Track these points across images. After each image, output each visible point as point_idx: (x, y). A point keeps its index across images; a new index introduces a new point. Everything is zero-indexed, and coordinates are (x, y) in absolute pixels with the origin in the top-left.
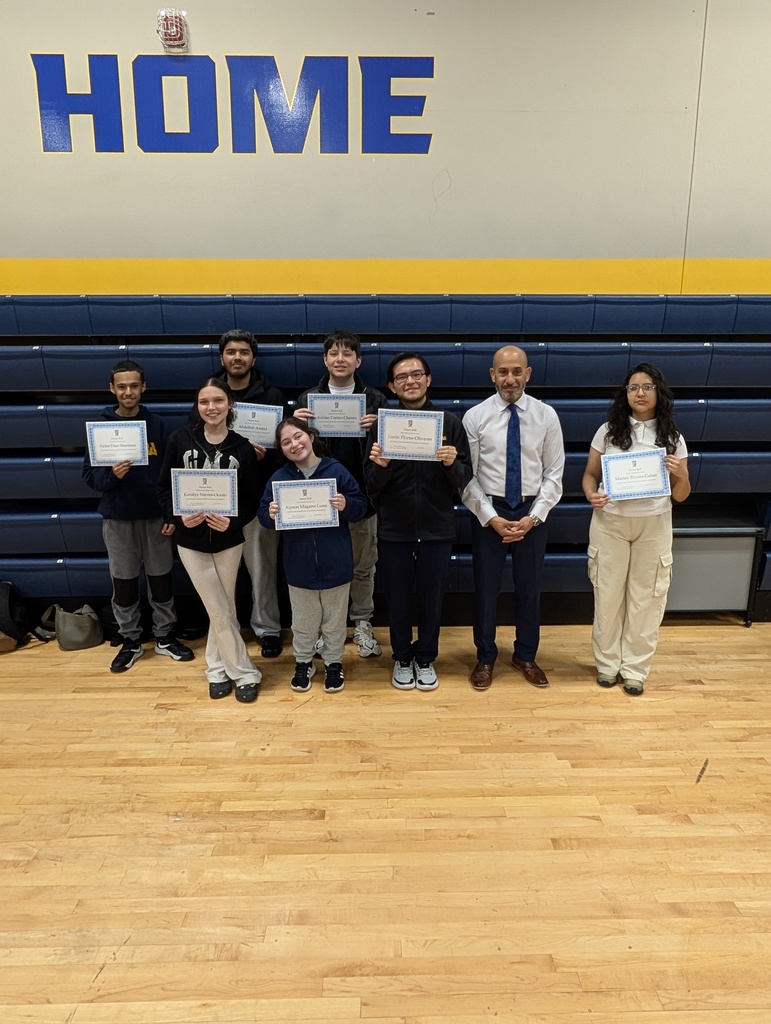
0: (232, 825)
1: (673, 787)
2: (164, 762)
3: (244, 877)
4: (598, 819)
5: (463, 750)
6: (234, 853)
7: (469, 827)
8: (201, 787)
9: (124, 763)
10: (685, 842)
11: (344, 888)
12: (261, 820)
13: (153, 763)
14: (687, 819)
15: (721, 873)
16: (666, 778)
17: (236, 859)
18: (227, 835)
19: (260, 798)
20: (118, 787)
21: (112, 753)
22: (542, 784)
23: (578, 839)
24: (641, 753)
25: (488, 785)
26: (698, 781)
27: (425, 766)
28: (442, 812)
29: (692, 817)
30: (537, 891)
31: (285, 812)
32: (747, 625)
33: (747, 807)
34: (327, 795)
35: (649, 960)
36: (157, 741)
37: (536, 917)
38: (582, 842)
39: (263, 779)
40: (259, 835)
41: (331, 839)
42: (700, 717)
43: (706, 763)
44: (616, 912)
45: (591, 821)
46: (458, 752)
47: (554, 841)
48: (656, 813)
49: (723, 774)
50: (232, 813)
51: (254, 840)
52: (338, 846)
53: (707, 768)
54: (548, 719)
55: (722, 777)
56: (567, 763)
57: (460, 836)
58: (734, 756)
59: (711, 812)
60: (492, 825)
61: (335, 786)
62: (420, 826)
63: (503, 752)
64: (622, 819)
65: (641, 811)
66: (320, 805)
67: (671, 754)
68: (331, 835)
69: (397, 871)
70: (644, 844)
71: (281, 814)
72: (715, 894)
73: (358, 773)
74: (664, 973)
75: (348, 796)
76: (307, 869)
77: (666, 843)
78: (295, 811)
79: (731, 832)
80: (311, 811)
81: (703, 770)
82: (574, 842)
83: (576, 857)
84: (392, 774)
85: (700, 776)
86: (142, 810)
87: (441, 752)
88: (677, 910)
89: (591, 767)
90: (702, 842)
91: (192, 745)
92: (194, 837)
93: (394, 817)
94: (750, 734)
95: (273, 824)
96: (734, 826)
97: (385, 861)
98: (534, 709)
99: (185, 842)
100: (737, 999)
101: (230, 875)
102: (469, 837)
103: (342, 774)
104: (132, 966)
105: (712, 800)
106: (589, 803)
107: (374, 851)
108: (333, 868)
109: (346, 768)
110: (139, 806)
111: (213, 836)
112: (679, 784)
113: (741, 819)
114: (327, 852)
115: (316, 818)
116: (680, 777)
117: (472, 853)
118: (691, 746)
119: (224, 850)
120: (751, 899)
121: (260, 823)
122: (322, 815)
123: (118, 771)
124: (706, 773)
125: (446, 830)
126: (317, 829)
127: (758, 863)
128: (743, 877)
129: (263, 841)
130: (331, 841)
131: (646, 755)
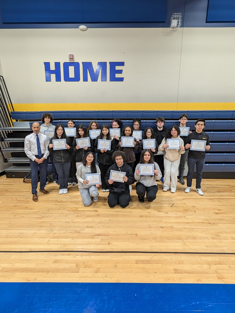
2: (67, 202)
3: (81, 221)
4: (150, 213)
6: (79, 217)
7: (125, 213)
8: (74, 206)
9: (59, 202)
10: (166, 217)
11: (100, 223)
12: (85, 212)
13: (65, 202)
14: (167, 213)
15: (172, 222)
16: (164, 206)
17: (80, 218)
18: (78, 214)
20: (58, 206)
21: (57, 200)
23: (145, 216)
35: (155, 235)
36: (66, 198)
38: (146, 216)
40: (84, 214)
47: (141, 216)
50: (80, 210)
51: (84, 215)
57: (123, 215)
59: (172, 212)
60: (129, 213)
62: (115, 213)
64: (154, 213)
65: (158, 212)
67: (167, 202)
69: (110, 220)
70: (158, 217)
72: (170, 225)
74: (157, 237)
77: (162, 217)
83: (145, 219)
86: (63, 210)
88: (162, 227)
90: (169, 217)
91: (72, 199)
92: (72, 214)
95: (87, 212)
96: (176, 214)
97: (108, 219)
100: (170, 241)
101: (78, 220)
105: (173, 210)
107: (106, 217)
108: (98, 219)
110: (62, 209)
111: (76, 214)
113: (178, 213)
119: (78, 216)
120: (176, 226)
122: (97, 211)
123: (58, 203)
127: (180, 220)
128: (176, 223)
129: (85, 215)
130: (98, 215)
131: (162, 202)
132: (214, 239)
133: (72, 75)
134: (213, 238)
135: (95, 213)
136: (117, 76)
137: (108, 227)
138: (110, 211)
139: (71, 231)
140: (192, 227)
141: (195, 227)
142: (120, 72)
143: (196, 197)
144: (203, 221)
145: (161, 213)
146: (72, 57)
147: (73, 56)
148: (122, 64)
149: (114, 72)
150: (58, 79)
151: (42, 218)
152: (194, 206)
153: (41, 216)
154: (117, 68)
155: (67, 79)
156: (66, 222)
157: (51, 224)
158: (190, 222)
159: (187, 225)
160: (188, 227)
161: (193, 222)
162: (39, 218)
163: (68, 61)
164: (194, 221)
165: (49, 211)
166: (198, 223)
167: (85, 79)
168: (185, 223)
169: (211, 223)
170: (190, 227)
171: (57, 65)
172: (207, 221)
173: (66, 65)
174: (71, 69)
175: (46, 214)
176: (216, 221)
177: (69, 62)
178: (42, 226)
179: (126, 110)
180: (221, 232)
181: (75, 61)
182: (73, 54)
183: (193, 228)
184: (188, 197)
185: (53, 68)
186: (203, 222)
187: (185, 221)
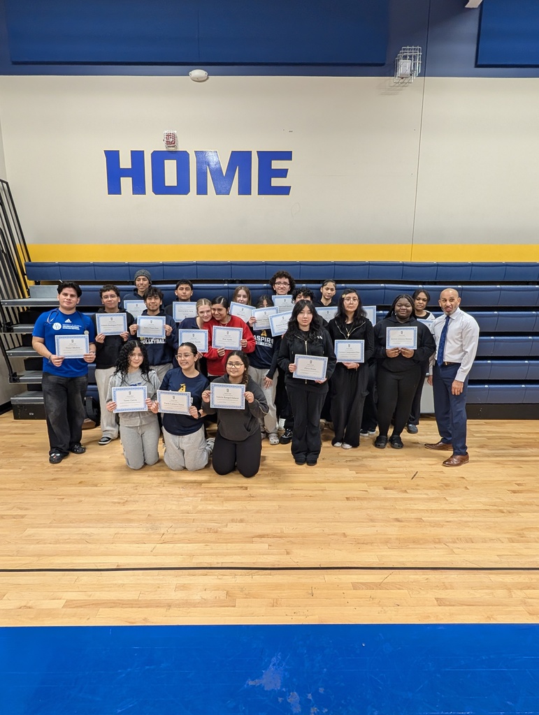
1: (401, 481)
3: (216, 508)
4: (367, 491)
6: (210, 501)
7: (310, 493)
9: (156, 470)
10: (404, 499)
11: (258, 512)
14: (406, 492)
15: (418, 509)
16: (397, 478)
17: (212, 502)
18: (207, 495)
22: (342, 479)
25: (319, 479)
29: (408, 491)
31: (230, 487)
33: (433, 488)
35: (385, 534)
37: (339, 522)
38: (358, 499)
40: (220, 495)
41: (251, 496)
43: (417, 473)
44: (372, 520)
45: (364, 492)
47: (347, 498)
48: (392, 489)
51: (218, 496)
52: (254, 499)
54: (346, 456)
55: (423, 478)
58: (430, 470)
59: (416, 489)
60: (321, 492)
62: (289, 493)
64: (376, 491)
65: (385, 489)
67: (401, 469)
69: (280, 507)
70: (386, 499)
71: (228, 488)
72: (413, 515)
74: (390, 538)
77: (396, 499)
78: (234, 487)
79: (424, 496)
80: (241, 488)
82: (356, 499)
83: (357, 503)
85: (413, 477)
88: (397, 520)
90: (411, 499)
92: (192, 495)
95: (225, 491)
97: (275, 504)
99: (188, 496)
100: (419, 546)
101: (210, 507)
104: (175, 534)
105: (417, 485)
106: (364, 486)
107: (270, 500)
108: (253, 505)
111: (200, 495)
113: (429, 492)
114: (250, 500)
117: (312, 501)
118: (411, 467)
119: (205, 499)
120: (429, 517)
122: (247, 489)
123: (154, 472)
124: (416, 476)
127: (434, 506)
128: (427, 510)
129: (222, 497)
131: (389, 470)
132: (513, 542)
133: (171, 179)
134: (511, 540)
135: (244, 493)
136: (276, 182)
137: (278, 521)
139: (199, 529)
140: (464, 519)
141: (471, 519)
142: (283, 173)
144: (487, 507)
145: (392, 491)
146: (171, 140)
147: (174, 136)
148: (287, 156)
149: (267, 173)
150: (139, 188)
151: (124, 503)
152: (463, 478)
153: (122, 499)
154: (276, 164)
155: (160, 188)
156: (183, 512)
157: (149, 515)
158: (457, 510)
159: (452, 514)
160: (456, 519)
161: (464, 510)
162: (119, 503)
163: (162, 147)
164: (466, 507)
165: (136, 489)
166: (475, 510)
167: (202, 190)
168: (447, 510)
169: (505, 511)
170: (459, 519)
171: (137, 156)
172: (495, 508)
173: (159, 158)
174: (170, 167)
175: (133, 496)
176: (515, 506)
177: (165, 150)
178: (130, 521)
179: (298, 260)
180: (528, 528)
181: (180, 149)
182: (175, 132)
183: (466, 522)
185: (125, 162)
186: (486, 510)
187: (447, 507)
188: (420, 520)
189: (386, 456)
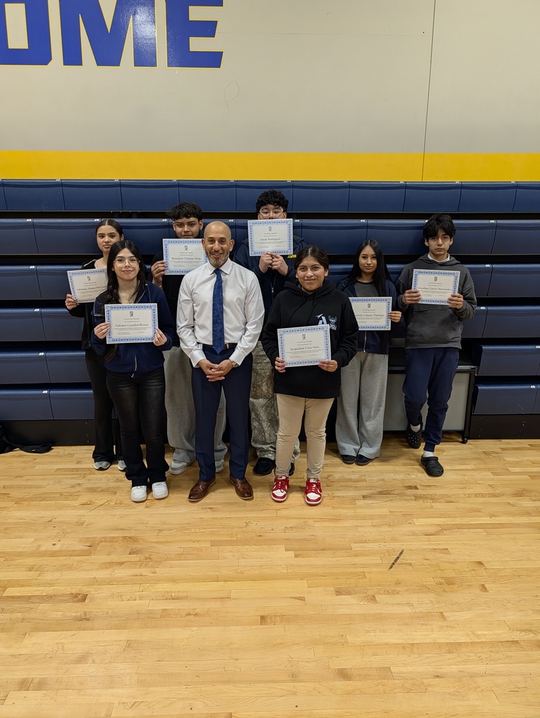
0: (9, 608)
1: (370, 573)
4: (302, 599)
5: (213, 544)
7: (199, 607)
10: (366, 618)
12: (33, 603)
14: (373, 599)
15: (387, 644)
16: (365, 566)
19: (39, 585)
23: (282, 616)
24: (353, 545)
26: (391, 567)
27: (179, 556)
28: (180, 594)
29: (378, 597)
30: (237, 660)
31: (55, 596)
32: (464, 442)
33: (424, 588)
34: (94, 582)
38: (285, 619)
39: (46, 569)
40: (28, 615)
41: (86, 618)
42: (407, 517)
43: (401, 553)
45: (297, 601)
46: (208, 545)
47: (263, 618)
48: (350, 594)
49: (413, 562)
50: (12, 597)
51: (23, 620)
52: (89, 624)
53: (401, 557)
54: (287, 518)
55: (410, 564)
56: (292, 554)
57: (188, 614)
58: (425, 547)
59: (393, 593)
61: (104, 574)
62: (160, 606)
63: (244, 545)
64: (322, 598)
65: (338, 593)
66: (85, 590)
67: (375, 546)
68: (85, 615)
70: (333, 619)
71: (50, 598)
72: (377, 661)
73: (123, 563)
75: (110, 582)
76: (58, 644)
77: (351, 619)
78: (63, 595)
79: (407, 610)
80: (76, 596)
81: (398, 558)
82: (278, 619)
83: (277, 630)
84: (151, 563)
85: (393, 564)
87: (196, 545)
88: (343, 675)
89: (310, 557)
90: (379, 618)
93: (141, 599)
94: (443, 529)
95: (44, 607)
96: (408, 604)
98: (279, 510)
102: (196, 615)
103: (111, 564)
105: (398, 583)
106: (299, 587)
109: (115, 558)
112: (375, 570)
114: (79, 629)
115: (78, 601)
116: (378, 565)
117: (194, 629)
118: (394, 540)
120: (405, 665)
121: (32, 605)
122: (84, 598)
124: (399, 561)
125: (179, 610)
126: (77, 609)
127: (420, 635)
128: (404, 646)
130: (84, 620)
131: (356, 547)
138: (141, 598)
143: (487, 520)
144: (516, 636)
145: (348, 597)
152: (481, 563)
158: (460, 644)
159: (449, 656)
161: (473, 643)
164: (478, 636)
166: (492, 643)
168: (440, 645)
170: (461, 667)
172: (531, 636)
183: (473, 676)
184: (458, 521)
186: (513, 642)
187: (441, 637)
188: (385, 672)
189: (355, 517)
